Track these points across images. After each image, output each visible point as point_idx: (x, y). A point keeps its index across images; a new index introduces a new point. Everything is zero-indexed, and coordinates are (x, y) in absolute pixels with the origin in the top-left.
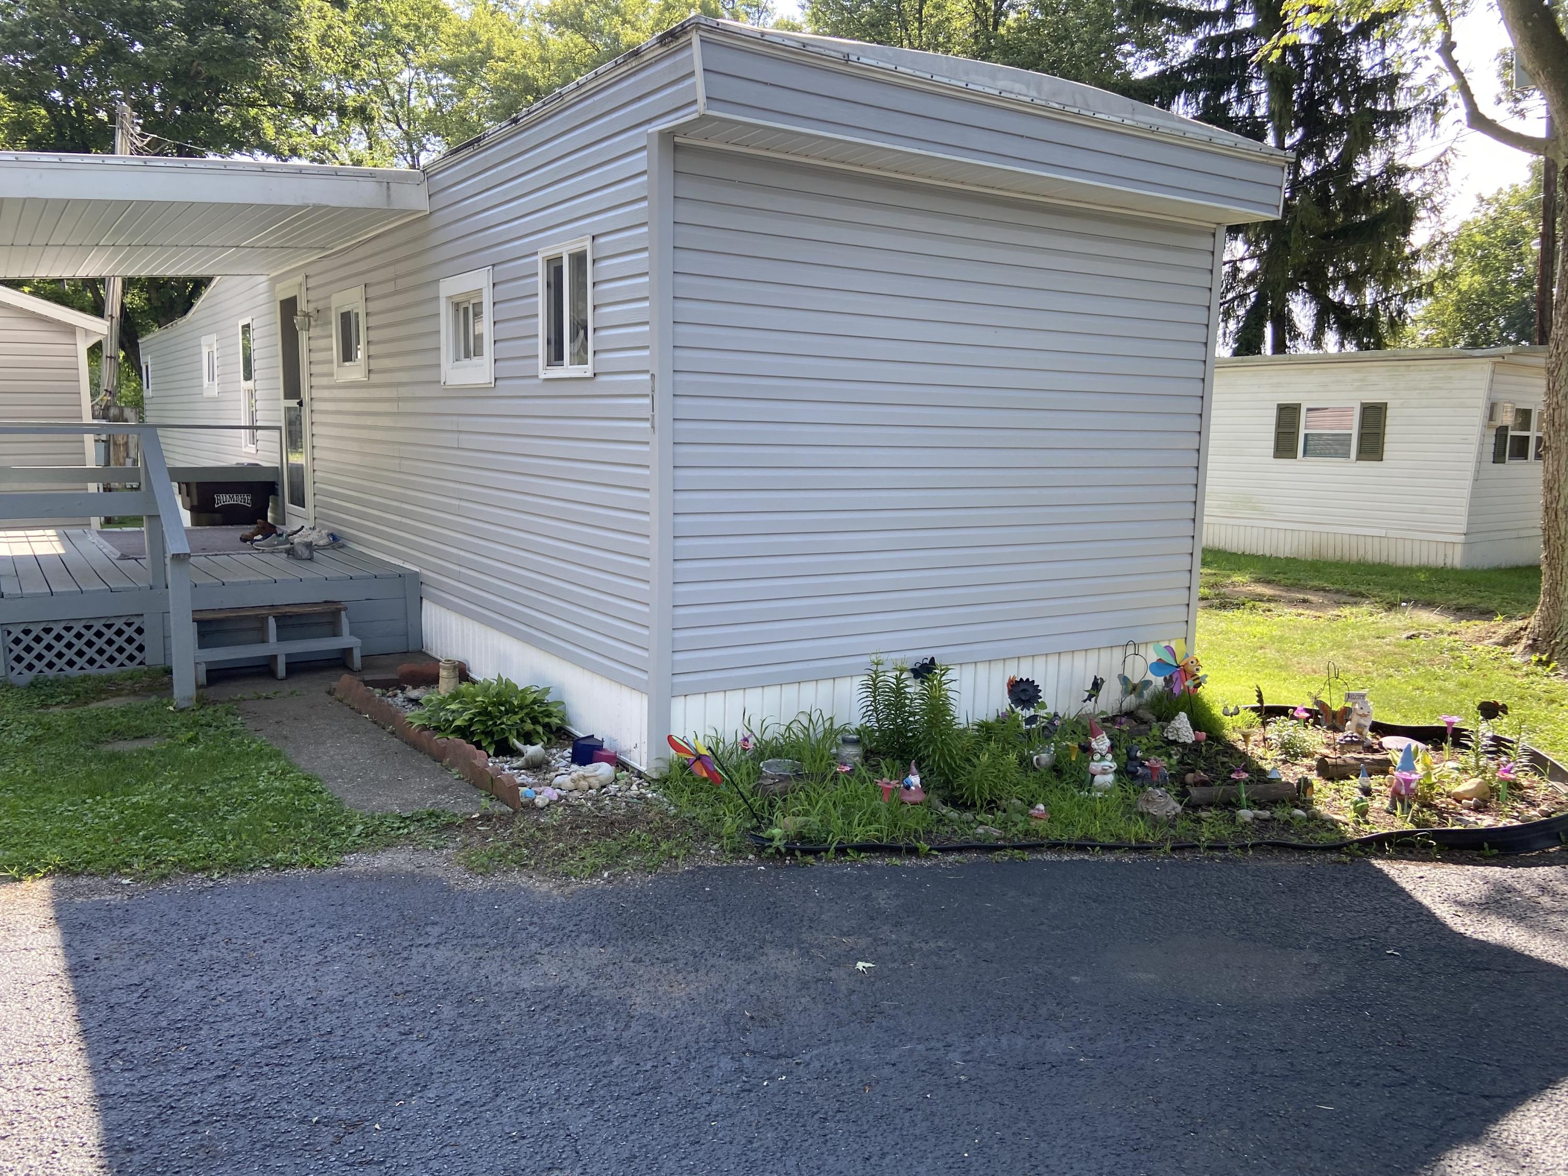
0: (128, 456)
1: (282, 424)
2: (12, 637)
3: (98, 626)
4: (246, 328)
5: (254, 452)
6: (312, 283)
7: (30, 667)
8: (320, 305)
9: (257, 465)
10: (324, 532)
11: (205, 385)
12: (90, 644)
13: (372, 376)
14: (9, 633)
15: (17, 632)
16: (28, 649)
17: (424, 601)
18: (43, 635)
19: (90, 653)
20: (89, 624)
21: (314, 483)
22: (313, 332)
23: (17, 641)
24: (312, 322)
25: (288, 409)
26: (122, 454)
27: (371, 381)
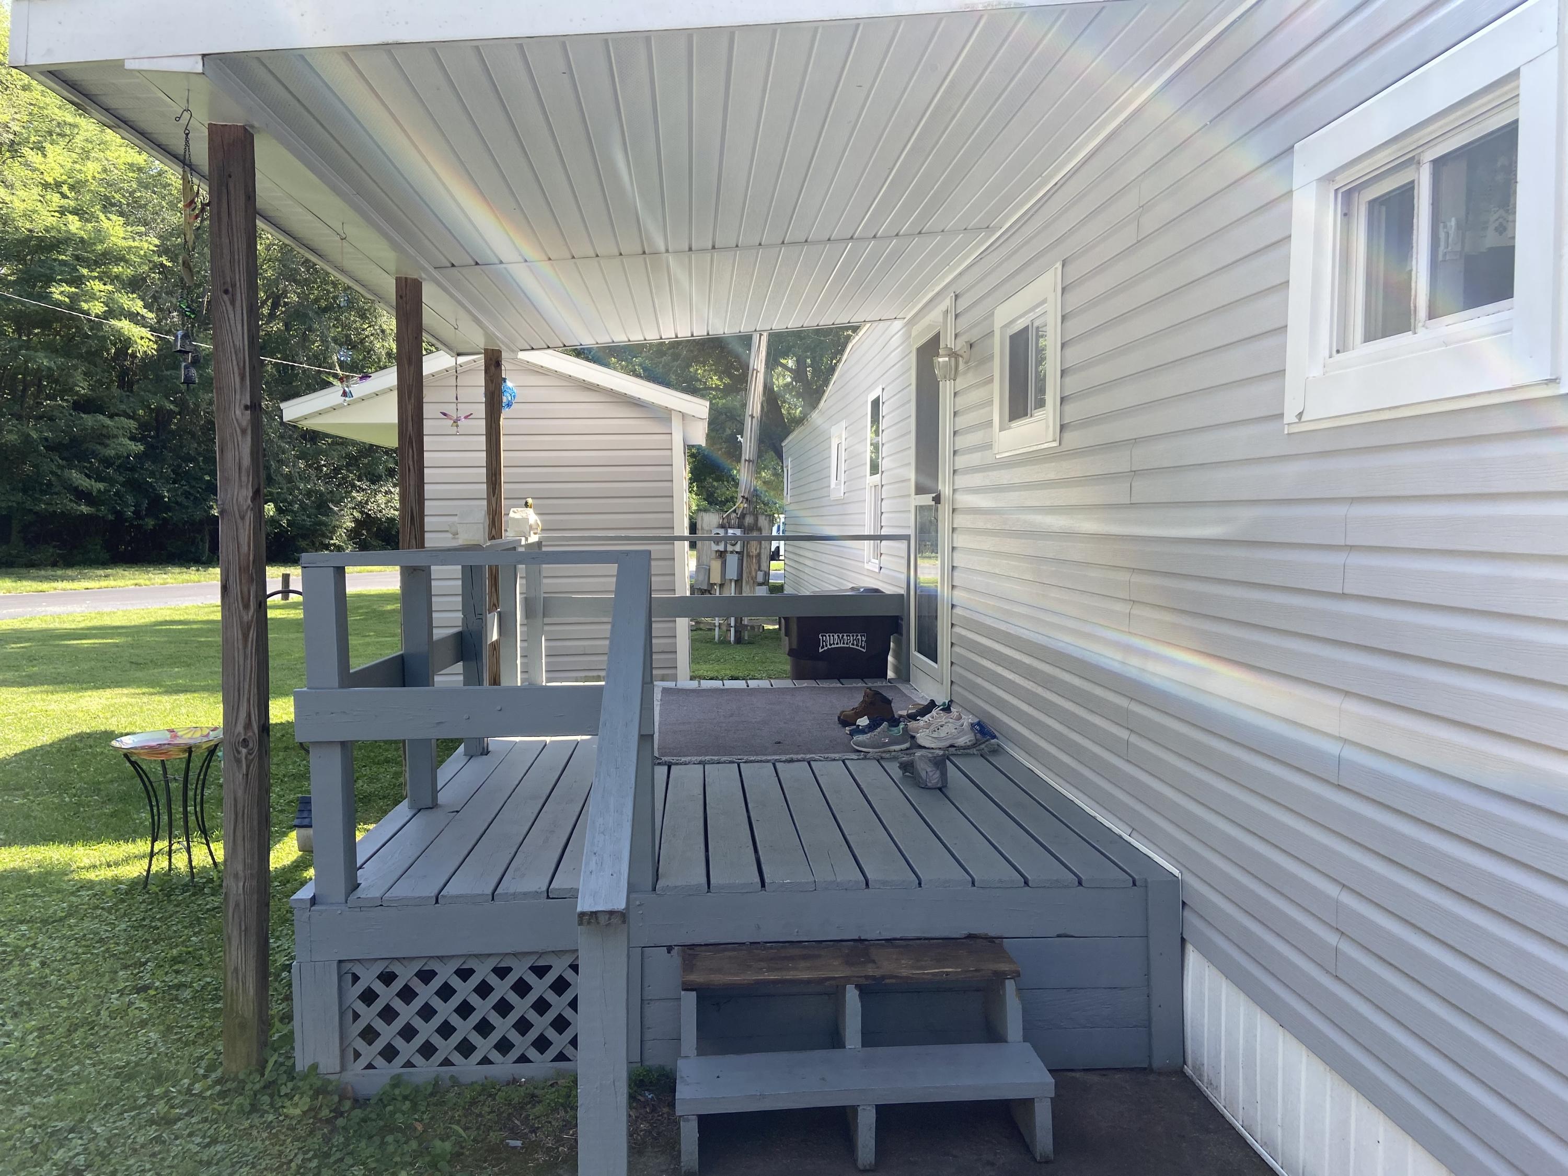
0: (759, 569)
1: (911, 532)
2: (360, 988)
3: (520, 970)
4: (876, 404)
5: (877, 570)
6: (963, 304)
7: (389, 1053)
8: (974, 335)
9: (877, 591)
10: (968, 719)
11: (833, 486)
12: (503, 1008)
13: (1067, 436)
14: (356, 978)
15: (369, 978)
16: (388, 1014)
17: (1190, 949)
18: (417, 985)
19: (503, 1026)
20: (503, 965)
21: (952, 625)
22: (961, 383)
23: (369, 997)
24: (962, 366)
25: (920, 509)
26: (755, 566)
27: (1064, 447)
